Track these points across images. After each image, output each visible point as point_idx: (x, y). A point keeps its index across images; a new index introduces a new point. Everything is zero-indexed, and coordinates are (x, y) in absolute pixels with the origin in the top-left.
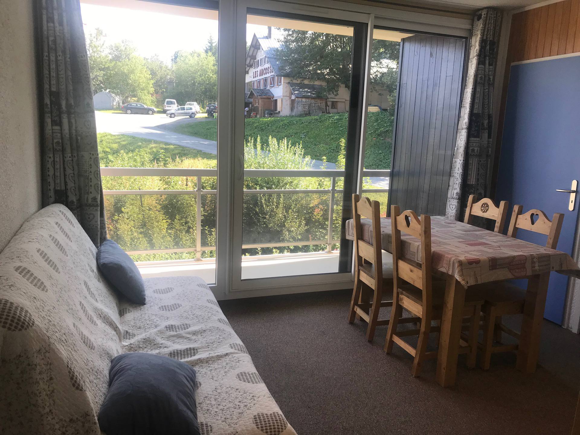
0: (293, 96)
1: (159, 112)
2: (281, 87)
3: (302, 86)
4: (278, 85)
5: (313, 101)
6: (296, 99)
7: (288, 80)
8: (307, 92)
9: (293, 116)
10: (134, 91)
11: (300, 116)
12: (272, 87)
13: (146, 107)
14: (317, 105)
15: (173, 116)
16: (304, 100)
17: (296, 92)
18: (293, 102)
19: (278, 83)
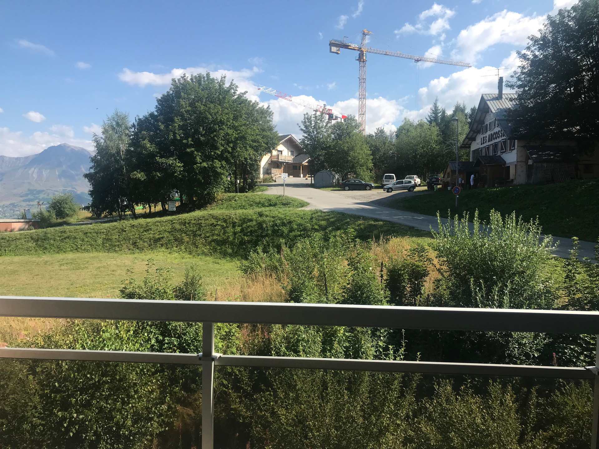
0: (529, 161)
1: (377, 188)
2: (515, 152)
3: (543, 148)
4: (510, 150)
5: (557, 165)
6: (535, 164)
7: (523, 143)
8: (549, 155)
9: (530, 184)
10: (353, 167)
11: (540, 183)
12: (504, 152)
13: (363, 182)
14: (563, 169)
15: (390, 190)
16: (545, 164)
17: (534, 156)
18: (529, 168)
19: (510, 148)
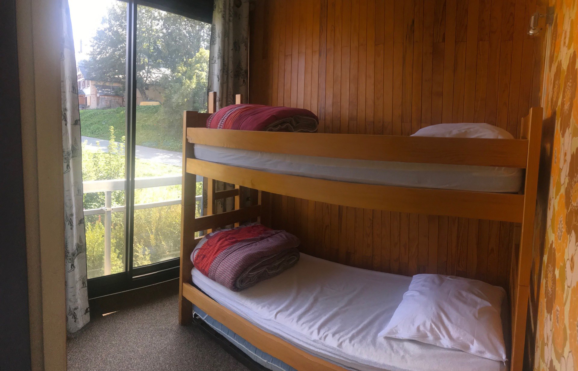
0: (98, 94)
2: (89, 88)
3: (104, 87)
5: (113, 98)
6: (100, 96)
7: (94, 83)
8: (108, 91)
9: (98, 109)
11: (104, 109)
12: (84, 88)
14: (116, 101)
16: (106, 97)
17: (100, 91)
18: (98, 98)
19: (87, 85)
